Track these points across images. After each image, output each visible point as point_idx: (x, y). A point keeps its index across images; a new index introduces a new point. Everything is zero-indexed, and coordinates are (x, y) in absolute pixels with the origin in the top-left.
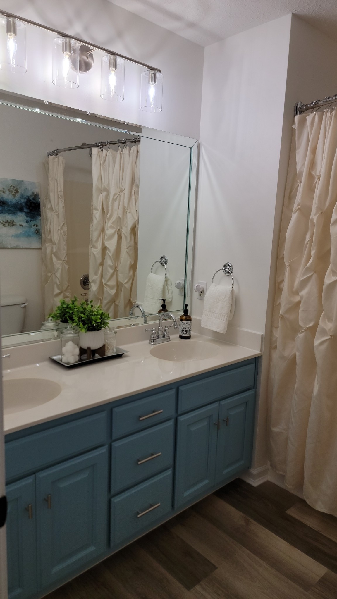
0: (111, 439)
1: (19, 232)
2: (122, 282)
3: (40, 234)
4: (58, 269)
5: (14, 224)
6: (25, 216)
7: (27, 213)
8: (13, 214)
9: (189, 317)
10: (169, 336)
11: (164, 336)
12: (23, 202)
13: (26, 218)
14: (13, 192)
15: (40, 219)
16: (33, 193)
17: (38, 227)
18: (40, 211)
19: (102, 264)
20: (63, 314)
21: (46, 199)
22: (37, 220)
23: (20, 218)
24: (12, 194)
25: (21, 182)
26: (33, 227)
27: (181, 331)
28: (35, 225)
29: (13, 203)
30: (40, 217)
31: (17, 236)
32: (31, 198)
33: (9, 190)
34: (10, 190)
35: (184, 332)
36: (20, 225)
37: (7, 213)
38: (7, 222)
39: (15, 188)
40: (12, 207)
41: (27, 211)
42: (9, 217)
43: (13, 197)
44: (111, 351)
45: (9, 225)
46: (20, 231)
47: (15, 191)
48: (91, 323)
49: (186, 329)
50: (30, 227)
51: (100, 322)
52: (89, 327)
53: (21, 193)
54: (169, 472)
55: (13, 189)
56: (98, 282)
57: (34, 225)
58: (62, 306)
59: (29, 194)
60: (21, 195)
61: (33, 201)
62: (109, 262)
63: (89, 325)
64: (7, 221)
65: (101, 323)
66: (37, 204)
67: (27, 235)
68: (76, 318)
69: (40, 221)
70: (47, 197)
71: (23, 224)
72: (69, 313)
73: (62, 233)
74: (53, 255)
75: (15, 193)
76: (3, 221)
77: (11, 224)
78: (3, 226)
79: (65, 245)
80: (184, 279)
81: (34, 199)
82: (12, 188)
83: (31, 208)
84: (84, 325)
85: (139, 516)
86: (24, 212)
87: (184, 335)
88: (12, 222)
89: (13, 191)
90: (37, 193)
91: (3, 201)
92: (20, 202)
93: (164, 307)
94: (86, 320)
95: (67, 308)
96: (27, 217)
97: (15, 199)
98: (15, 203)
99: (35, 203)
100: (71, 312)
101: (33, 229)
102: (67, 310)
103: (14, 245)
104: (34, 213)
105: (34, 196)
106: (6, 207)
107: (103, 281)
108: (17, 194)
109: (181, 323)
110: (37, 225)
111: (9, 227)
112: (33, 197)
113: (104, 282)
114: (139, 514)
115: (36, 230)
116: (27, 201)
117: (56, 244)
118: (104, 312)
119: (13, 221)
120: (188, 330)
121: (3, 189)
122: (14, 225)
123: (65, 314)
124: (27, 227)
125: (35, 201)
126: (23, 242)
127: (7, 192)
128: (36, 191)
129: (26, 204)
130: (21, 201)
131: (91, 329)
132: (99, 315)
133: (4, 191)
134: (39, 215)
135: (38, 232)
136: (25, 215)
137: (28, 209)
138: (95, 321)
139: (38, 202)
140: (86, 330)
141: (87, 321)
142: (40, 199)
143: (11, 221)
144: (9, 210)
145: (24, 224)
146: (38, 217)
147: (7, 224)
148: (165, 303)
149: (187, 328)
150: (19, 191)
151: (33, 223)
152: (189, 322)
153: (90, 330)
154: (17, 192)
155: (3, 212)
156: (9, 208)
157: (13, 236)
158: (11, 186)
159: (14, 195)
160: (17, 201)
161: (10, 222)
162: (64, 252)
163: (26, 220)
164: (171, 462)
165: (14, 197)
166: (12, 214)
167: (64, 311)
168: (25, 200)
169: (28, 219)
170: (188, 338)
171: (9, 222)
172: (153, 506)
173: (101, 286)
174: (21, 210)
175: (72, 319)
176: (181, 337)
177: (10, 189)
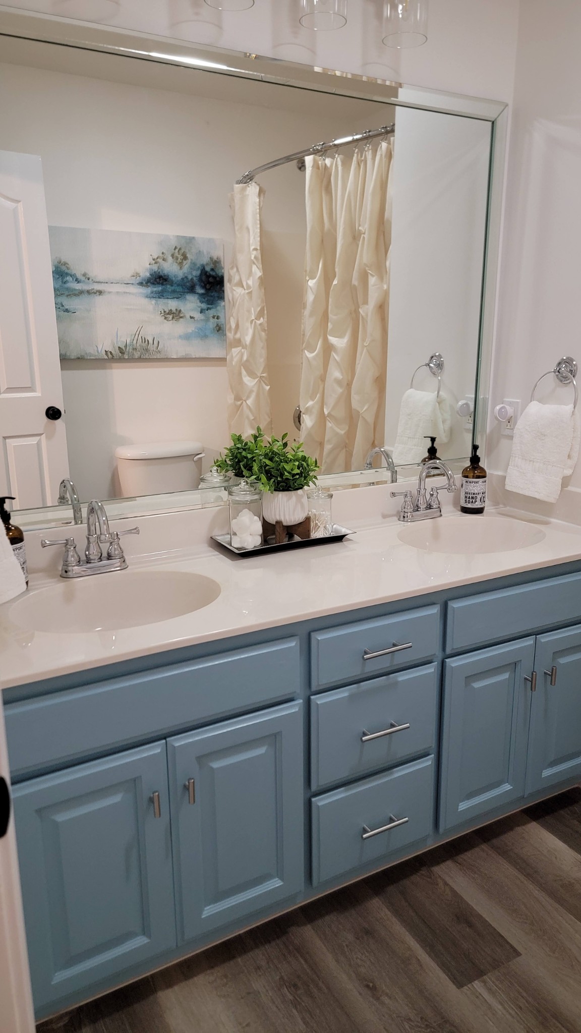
0: (310, 691)
1: (190, 330)
2: (358, 409)
3: (224, 332)
4: (251, 391)
5: (182, 315)
6: (198, 301)
7: (201, 295)
8: (180, 297)
9: (483, 470)
10: (439, 507)
11: (429, 507)
12: (196, 277)
13: (199, 304)
14: (179, 260)
15: (224, 306)
16: (211, 259)
17: (219, 320)
18: (223, 291)
19: (323, 379)
20: (237, 460)
21: (232, 268)
22: (219, 308)
23: (191, 304)
24: (176, 262)
25: (191, 240)
26: (212, 320)
27: (464, 497)
28: (216, 317)
29: (180, 278)
30: (224, 301)
31: (187, 337)
32: (208, 269)
33: (173, 256)
34: (175, 255)
35: (471, 500)
36: (191, 318)
37: (169, 297)
38: (170, 312)
39: (182, 251)
40: (178, 285)
41: (202, 291)
42: (173, 304)
43: (179, 268)
44: (322, 529)
45: (173, 318)
46: (191, 328)
47: (182, 257)
48: (282, 475)
49: (474, 494)
50: (207, 320)
51: (297, 474)
52: (279, 483)
53: (192, 260)
54: (428, 762)
55: (179, 254)
56: (315, 411)
57: (214, 317)
58: (235, 445)
59: (205, 260)
60: (191, 263)
61: (211, 273)
62: (335, 373)
63: (279, 479)
64: (171, 310)
65: (300, 474)
66: (218, 279)
67: (202, 335)
68: (256, 468)
69: (225, 309)
70: (235, 264)
71: (194, 316)
72: (246, 457)
73: (259, 327)
74: (242, 367)
75: (183, 260)
76: (165, 312)
77: (176, 315)
78: (165, 321)
79: (262, 348)
80: (473, 396)
81: (212, 270)
82: (177, 250)
83: (208, 286)
84: (269, 479)
85: (365, 836)
86: (198, 293)
87: (469, 506)
88: (178, 312)
89: (179, 256)
90: (217, 258)
91: (163, 275)
92: (190, 277)
93: (432, 452)
94: (272, 470)
95: (244, 450)
96: (202, 302)
97: (182, 271)
98: (183, 279)
99: (214, 277)
100: (249, 456)
101: (212, 323)
102: (244, 453)
103: (181, 353)
104: (212, 294)
105: (213, 264)
106: (168, 286)
107: (325, 410)
108: (185, 262)
109: (464, 482)
110: (218, 316)
111: (174, 321)
112: (212, 266)
113: (326, 412)
114: (368, 832)
115: (217, 325)
116: (201, 274)
117: (247, 348)
118: (307, 457)
119: (180, 310)
120: (479, 497)
121: (163, 253)
122: (181, 317)
123: (239, 461)
124: (201, 320)
125: (214, 274)
126: (196, 349)
127: (170, 259)
128: (216, 254)
129: (200, 280)
130: (192, 274)
131: (282, 486)
132: (297, 460)
133: (165, 257)
134: (222, 298)
135: (219, 329)
136: (198, 299)
137: (204, 287)
138: (289, 473)
139: (220, 274)
140: (273, 488)
141: (274, 472)
142: (223, 268)
143: (176, 310)
144: (174, 291)
145: (197, 315)
146: (219, 301)
147: (171, 317)
148: (435, 446)
149: (476, 491)
150: (189, 257)
151: (211, 313)
152: (481, 480)
153: (281, 489)
154: (185, 258)
155: (164, 295)
156: (173, 288)
157: (180, 337)
158: (176, 248)
159: (181, 264)
160: (186, 275)
161: (175, 313)
162: (262, 360)
163: (199, 309)
164: (433, 743)
165: (181, 268)
166: (177, 298)
167: (239, 456)
168: (198, 273)
169: (204, 306)
170: (479, 511)
171: (173, 313)
172: (394, 821)
173: (322, 419)
174: (192, 290)
175: (250, 468)
176: (465, 510)
177: (174, 253)
